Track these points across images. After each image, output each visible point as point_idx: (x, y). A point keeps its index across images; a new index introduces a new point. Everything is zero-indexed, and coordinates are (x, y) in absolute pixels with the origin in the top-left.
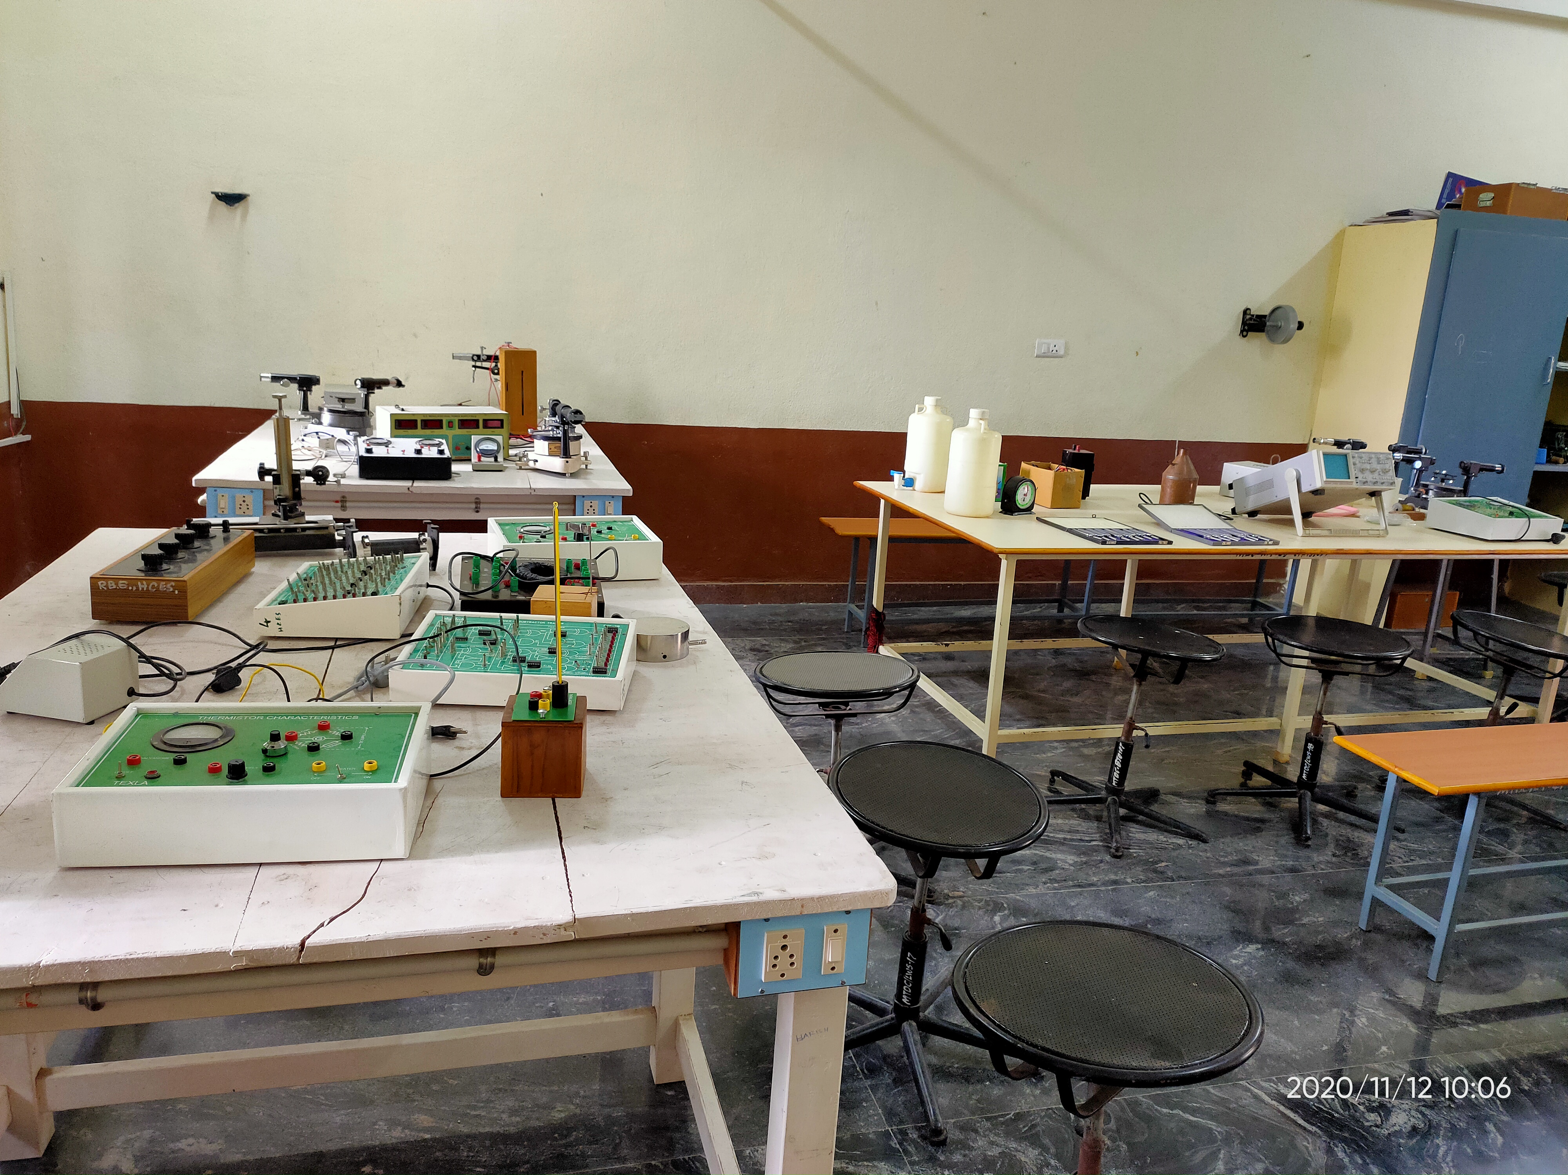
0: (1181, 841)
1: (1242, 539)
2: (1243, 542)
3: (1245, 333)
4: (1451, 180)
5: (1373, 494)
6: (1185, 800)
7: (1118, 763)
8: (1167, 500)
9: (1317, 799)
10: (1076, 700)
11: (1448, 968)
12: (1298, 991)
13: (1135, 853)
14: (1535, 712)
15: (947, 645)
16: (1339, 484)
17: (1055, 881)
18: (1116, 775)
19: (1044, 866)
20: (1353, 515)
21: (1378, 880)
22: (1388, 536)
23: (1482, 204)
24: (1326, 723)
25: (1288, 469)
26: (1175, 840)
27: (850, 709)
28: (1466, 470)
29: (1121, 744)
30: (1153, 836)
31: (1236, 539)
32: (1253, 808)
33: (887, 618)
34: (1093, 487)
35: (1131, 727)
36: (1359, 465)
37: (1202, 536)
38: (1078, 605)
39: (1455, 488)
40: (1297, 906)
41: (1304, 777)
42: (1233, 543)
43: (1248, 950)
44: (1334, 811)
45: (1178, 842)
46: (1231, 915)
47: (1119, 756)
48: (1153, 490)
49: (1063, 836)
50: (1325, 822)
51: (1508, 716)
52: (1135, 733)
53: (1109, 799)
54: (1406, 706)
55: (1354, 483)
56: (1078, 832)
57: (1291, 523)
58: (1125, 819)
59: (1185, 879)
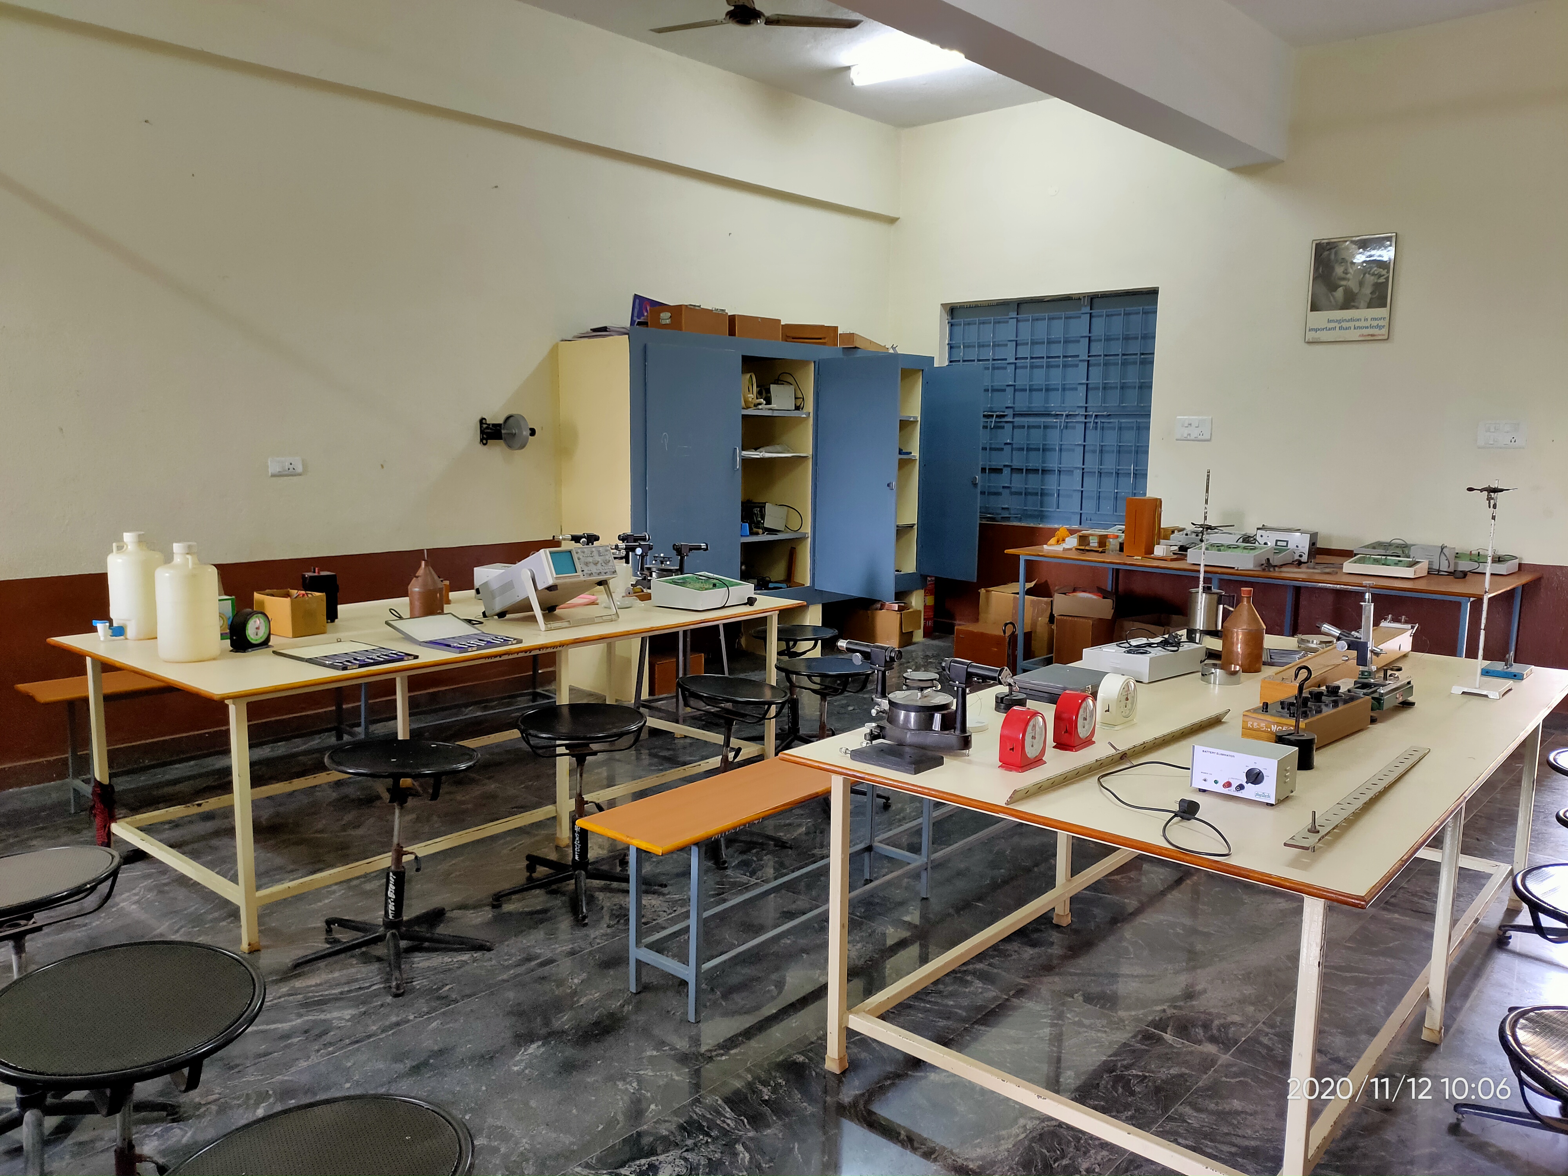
0: (465, 957)
1: (488, 642)
2: (490, 645)
3: (484, 442)
4: (637, 301)
5: (600, 583)
6: (471, 912)
7: (391, 895)
8: (417, 613)
9: (591, 876)
10: (359, 832)
11: (705, 1006)
12: (576, 1077)
13: (418, 984)
14: (763, 750)
15: (199, 805)
16: (568, 578)
17: (331, 1044)
18: (391, 907)
19: (316, 1031)
20: (593, 603)
21: (638, 943)
22: (620, 620)
23: (664, 322)
24: (587, 803)
25: (523, 569)
26: (460, 958)
27: (34, 923)
28: (678, 550)
29: (391, 874)
30: (438, 960)
31: (482, 644)
32: (537, 900)
33: (116, 790)
34: (340, 608)
35: (400, 853)
36: (582, 559)
37: (449, 646)
38: (357, 729)
39: (672, 568)
40: (576, 989)
41: (577, 858)
42: (479, 648)
43: (530, 1051)
44: (608, 882)
45: (463, 959)
46: (514, 1019)
47: (392, 887)
48: (401, 604)
49: (339, 990)
50: (600, 896)
51: (736, 760)
52: (405, 858)
53: (388, 934)
54: (667, 765)
55: (582, 576)
56: (356, 980)
57: (533, 619)
58: (410, 950)
59: (469, 996)
